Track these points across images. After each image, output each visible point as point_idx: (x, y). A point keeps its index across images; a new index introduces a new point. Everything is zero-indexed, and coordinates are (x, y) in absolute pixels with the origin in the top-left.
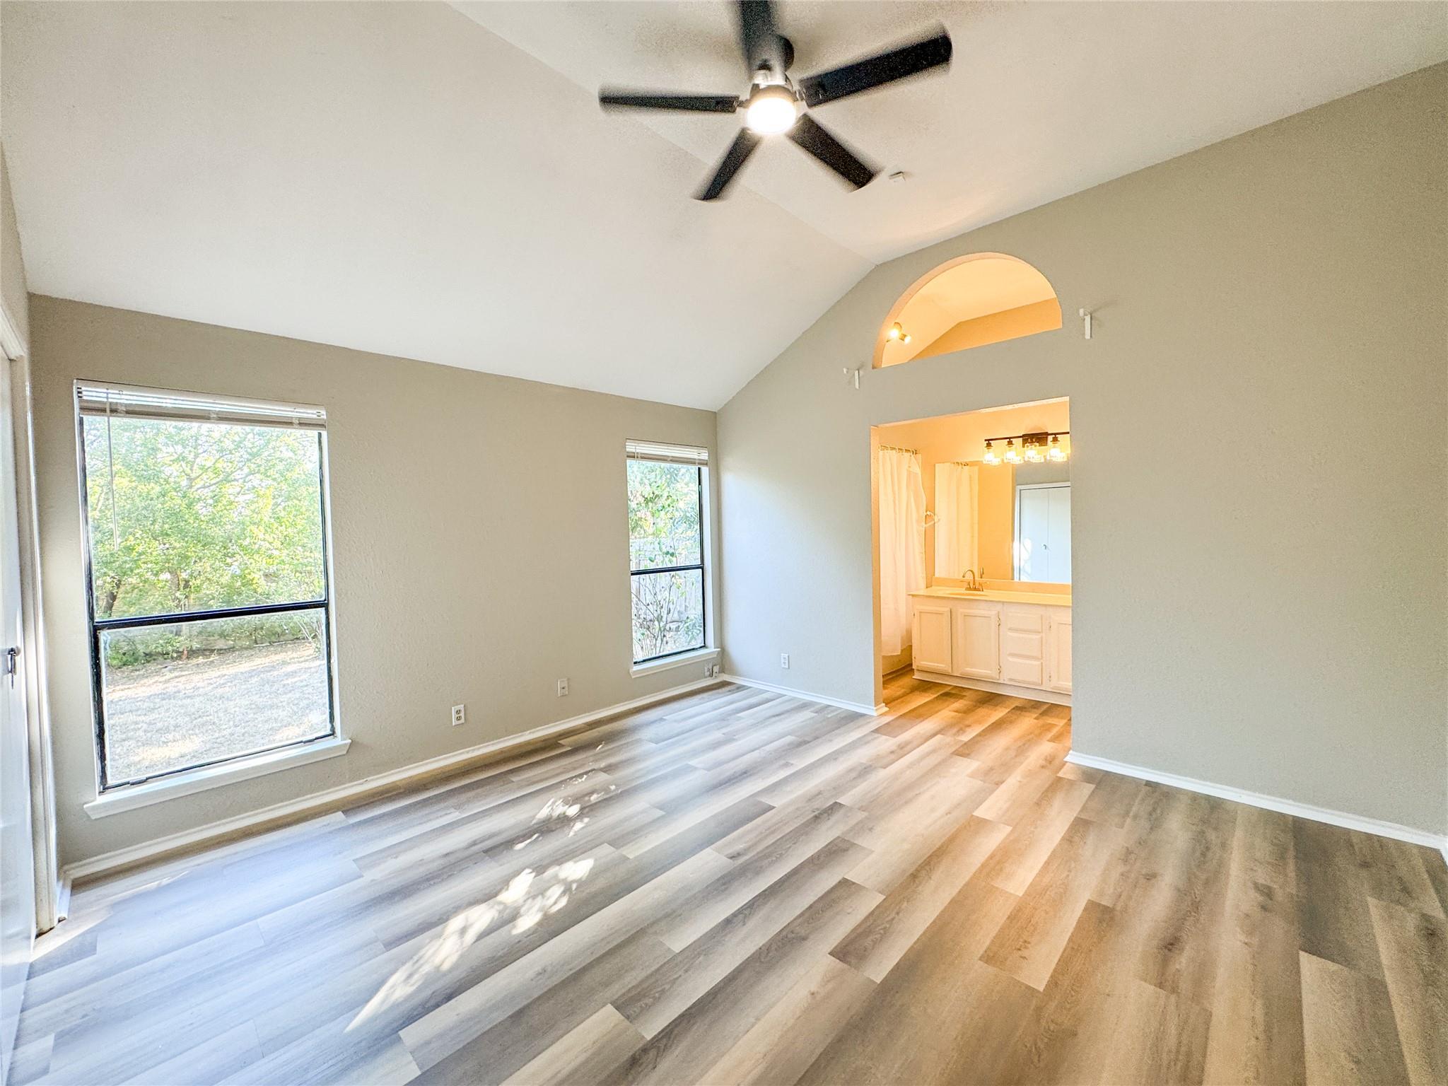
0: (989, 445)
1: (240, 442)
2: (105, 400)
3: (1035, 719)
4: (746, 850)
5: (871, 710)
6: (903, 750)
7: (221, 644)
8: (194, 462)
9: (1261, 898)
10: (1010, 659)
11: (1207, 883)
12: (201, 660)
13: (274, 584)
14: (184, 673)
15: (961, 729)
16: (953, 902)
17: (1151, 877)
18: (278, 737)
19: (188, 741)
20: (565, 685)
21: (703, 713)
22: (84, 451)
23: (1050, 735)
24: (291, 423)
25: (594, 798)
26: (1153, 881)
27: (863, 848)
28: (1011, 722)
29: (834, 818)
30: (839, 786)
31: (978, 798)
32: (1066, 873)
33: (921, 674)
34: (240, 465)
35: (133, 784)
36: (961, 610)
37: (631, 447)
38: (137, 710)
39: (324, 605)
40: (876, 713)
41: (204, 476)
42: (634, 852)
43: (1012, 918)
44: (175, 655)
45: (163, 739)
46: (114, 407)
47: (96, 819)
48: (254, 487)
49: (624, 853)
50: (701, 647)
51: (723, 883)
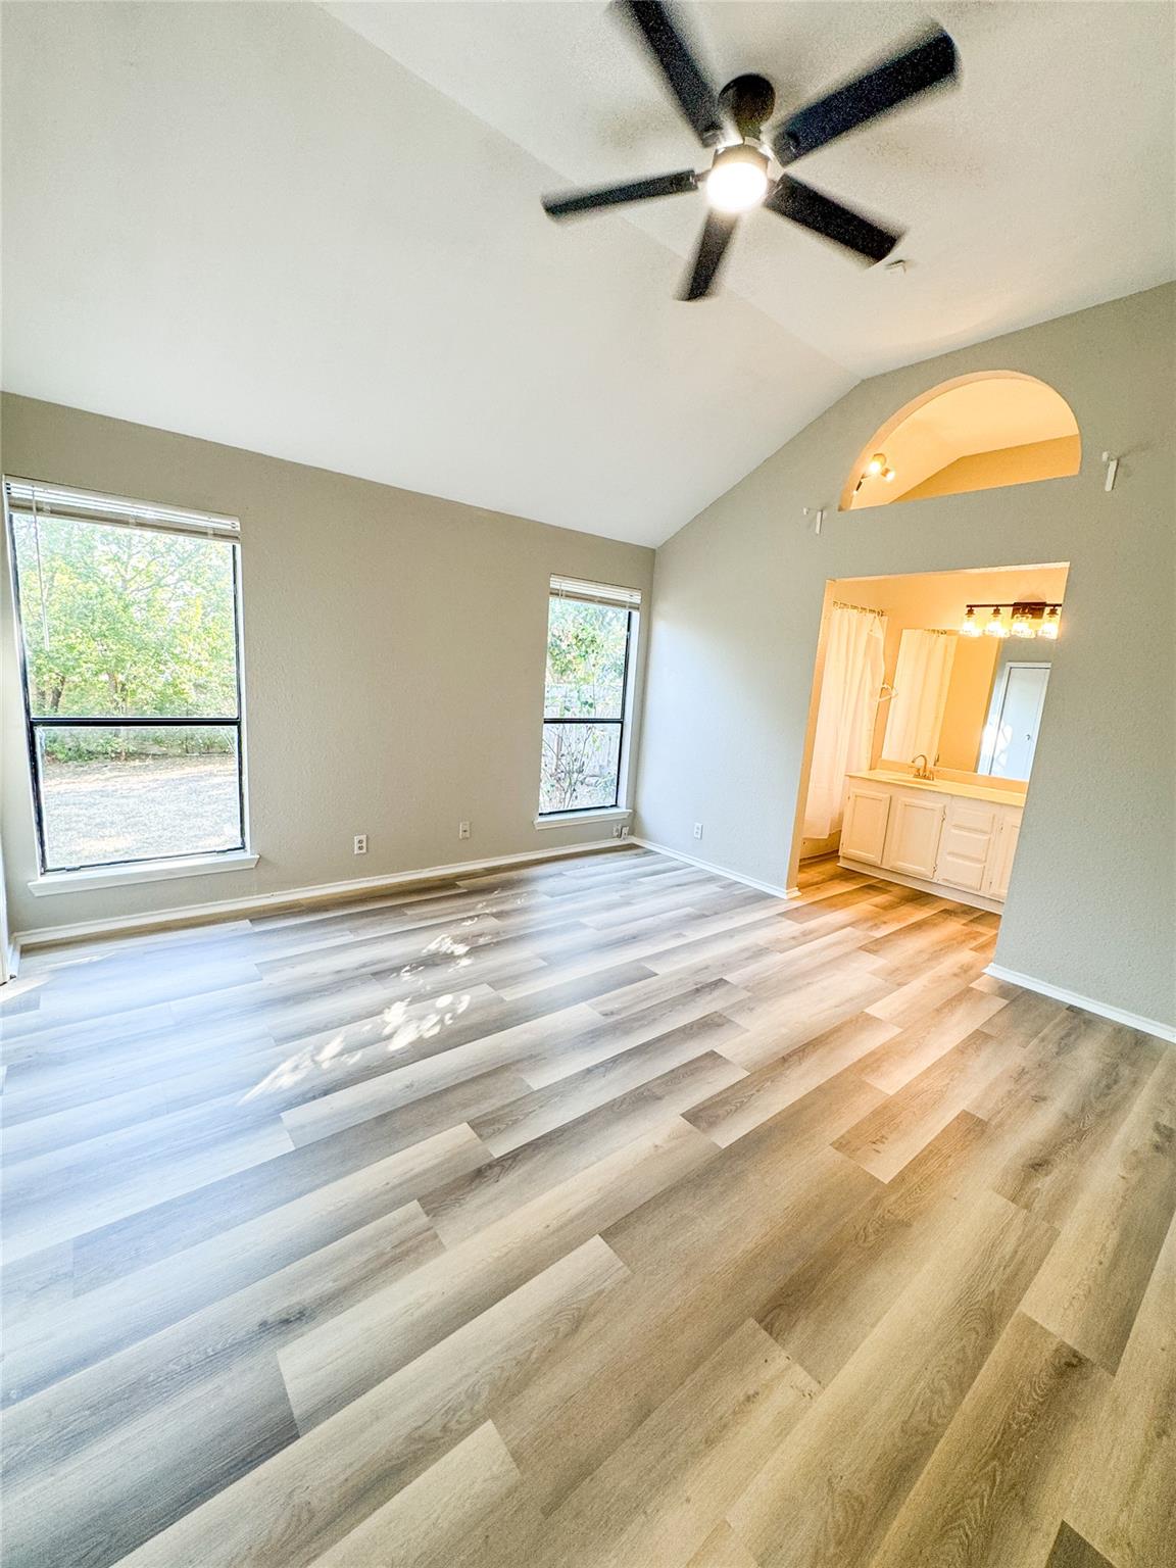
0: (970, 612)
1: (172, 545)
2: (31, 497)
3: (964, 925)
4: (619, 1011)
5: (781, 892)
6: (806, 936)
7: (155, 749)
8: (128, 563)
9: (1157, 1138)
10: (949, 858)
11: (1101, 1115)
12: (137, 763)
13: (203, 696)
14: (121, 774)
15: (876, 925)
16: (819, 1089)
17: (1039, 1099)
18: (200, 844)
19: (122, 837)
20: (467, 828)
21: (604, 873)
22: (14, 549)
23: (974, 944)
24: (205, 534)
25: (482, 941)
26: (1042, 1104)
27: (738, 1026)
28: (935, 925)
29: (716, 993)
30: (728, 964)
31: (873, 996)
32: (947, 1081)
33: (846, 861)
34: (172, 569)
35: (68, 870)
36: (903, 798)
37: (556, 583)
38: (80, 804)
39: (236, 723)
40: (786, 896)
41: (138, 579)
42: (512, 995)
43: (876, 1113)
44: (113, 755)
45: (100, 833)
46: (40, 506)
47: (39, 897)
48: (184, 594)
49: (502, 995)
50: (612, 806)
51: (594, 1036)
